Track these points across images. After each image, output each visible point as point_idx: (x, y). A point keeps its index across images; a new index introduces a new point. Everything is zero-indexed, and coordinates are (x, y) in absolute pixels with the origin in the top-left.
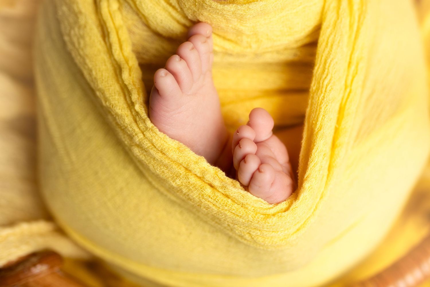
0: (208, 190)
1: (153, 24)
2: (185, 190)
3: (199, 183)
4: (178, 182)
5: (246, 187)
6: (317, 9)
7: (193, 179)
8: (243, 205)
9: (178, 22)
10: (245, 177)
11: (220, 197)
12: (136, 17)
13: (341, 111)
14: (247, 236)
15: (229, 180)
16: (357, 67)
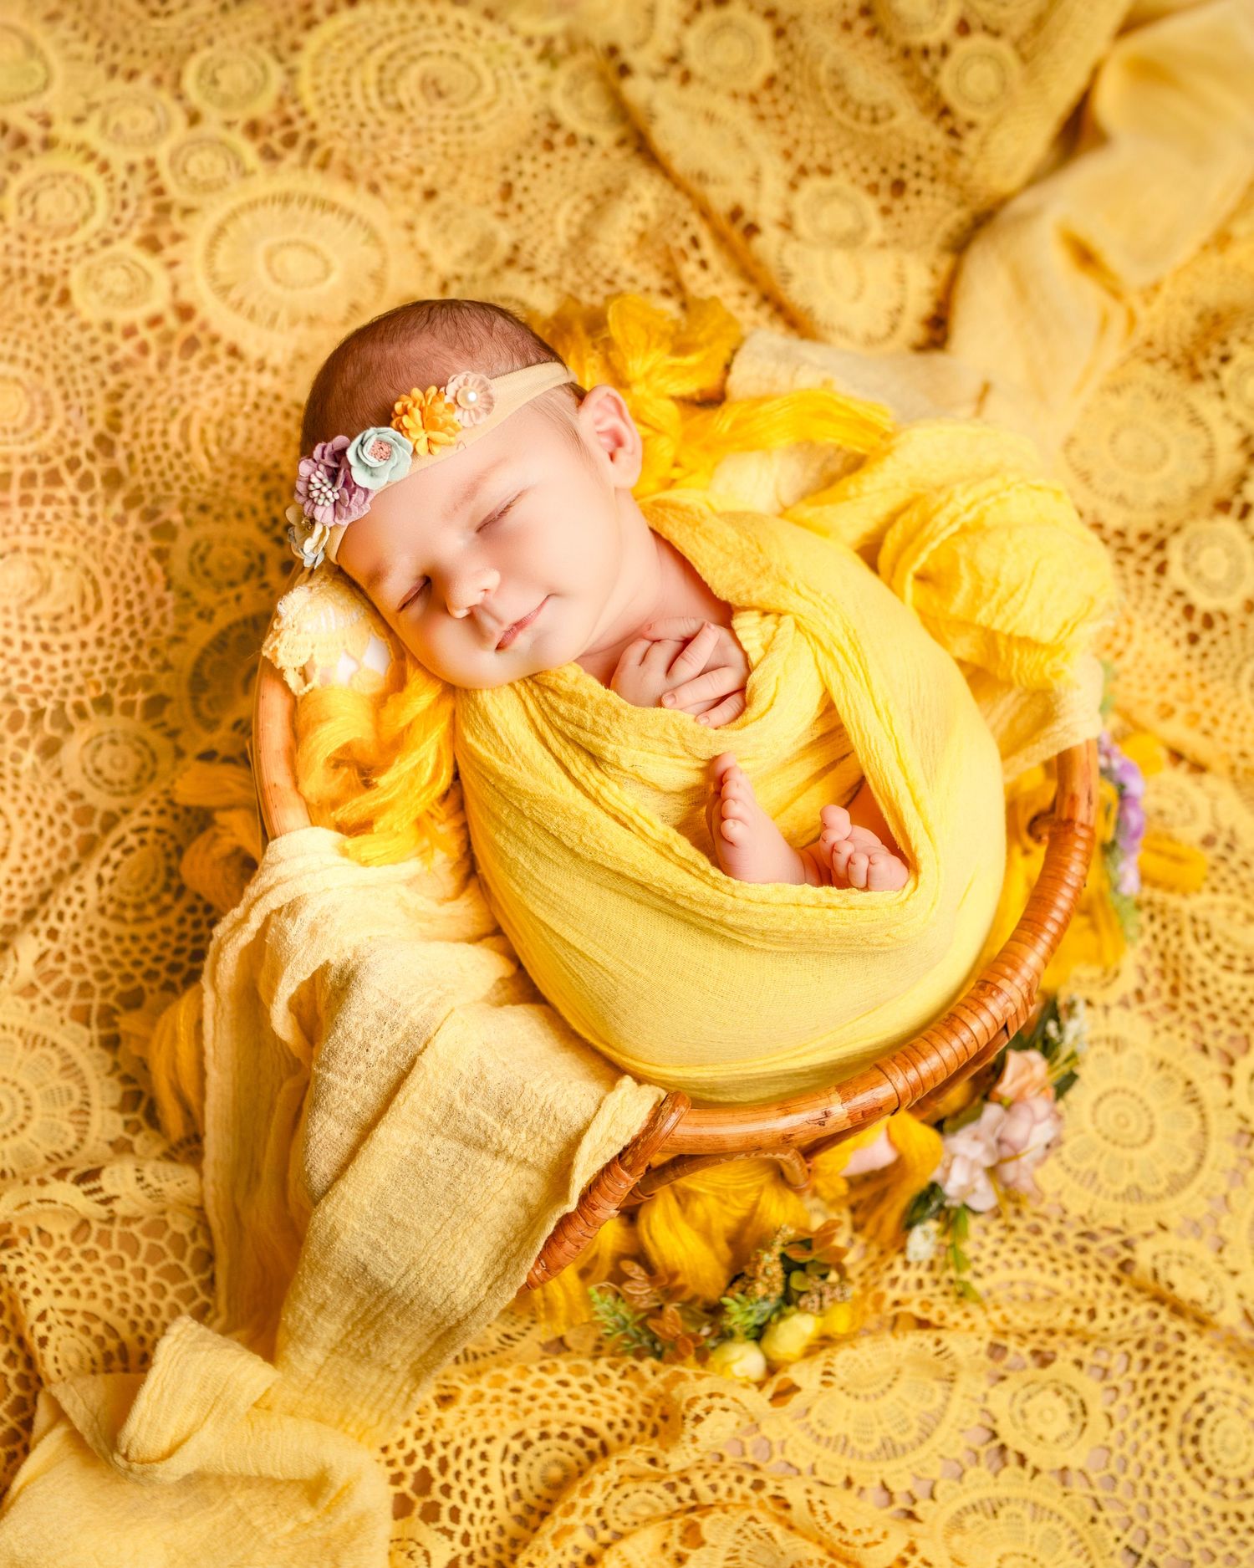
0: (830, 913)
1: (667, 787)
2: (805, 928)
3: (817, 911)
4: (794, 923)
5: (866, 888)
6: (815, 678)
7: (808, 912)
8: (872, 908)
9: (689, 769)
10: (861, 880)
11: (845, 912)
12: (641, 787)
13: (900, 762)
14: (888, 940)
15: (844, 892)
16: (887, 711)
